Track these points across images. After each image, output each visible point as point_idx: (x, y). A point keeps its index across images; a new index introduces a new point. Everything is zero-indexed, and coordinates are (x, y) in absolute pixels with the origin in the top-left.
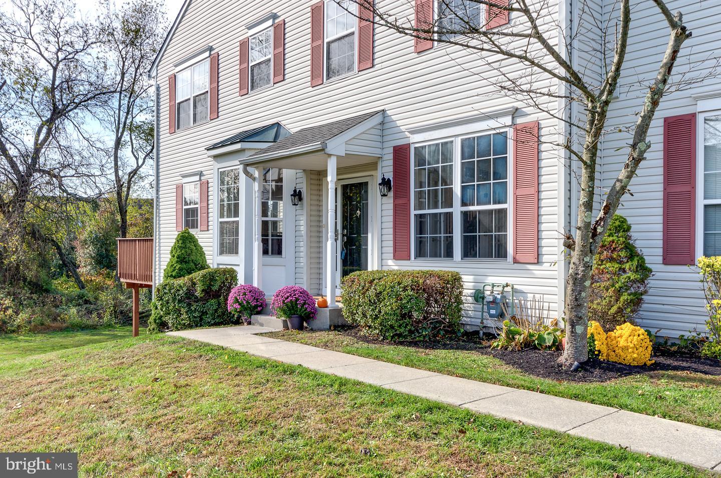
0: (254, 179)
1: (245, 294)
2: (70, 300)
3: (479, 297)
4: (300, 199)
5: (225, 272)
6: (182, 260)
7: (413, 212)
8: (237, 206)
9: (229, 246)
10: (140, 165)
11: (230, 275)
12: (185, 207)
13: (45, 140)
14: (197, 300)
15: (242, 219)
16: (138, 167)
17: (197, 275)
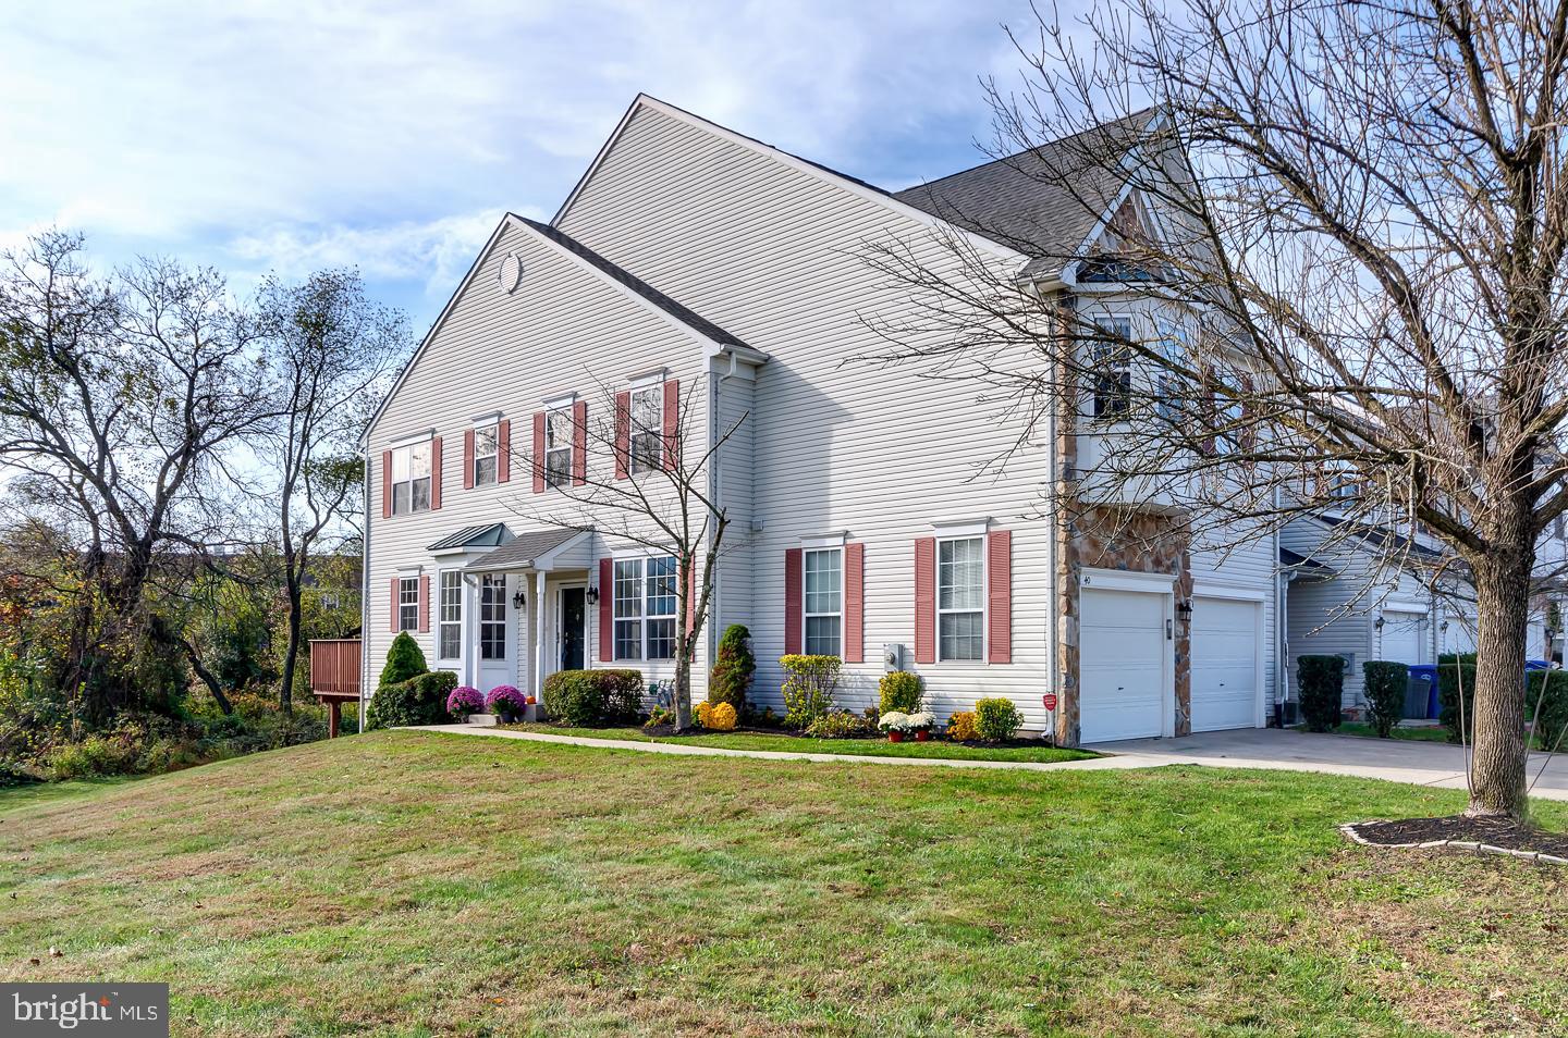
0: (475, 586)
1: (464, 695)
2: (215, 730)
3: (653, 689)
4: (523, 602)
5: (445, 675)
6: (399, 664)
7: (614, 619)
8: (459, 608)
9: (450, 649)
10: (321, 522)
11: (449, 679)
12: (401, 605)
13: (175, 486)
14: (417, 703)
15: (463, 622)
16: (318, 527)
17: (418, 679)
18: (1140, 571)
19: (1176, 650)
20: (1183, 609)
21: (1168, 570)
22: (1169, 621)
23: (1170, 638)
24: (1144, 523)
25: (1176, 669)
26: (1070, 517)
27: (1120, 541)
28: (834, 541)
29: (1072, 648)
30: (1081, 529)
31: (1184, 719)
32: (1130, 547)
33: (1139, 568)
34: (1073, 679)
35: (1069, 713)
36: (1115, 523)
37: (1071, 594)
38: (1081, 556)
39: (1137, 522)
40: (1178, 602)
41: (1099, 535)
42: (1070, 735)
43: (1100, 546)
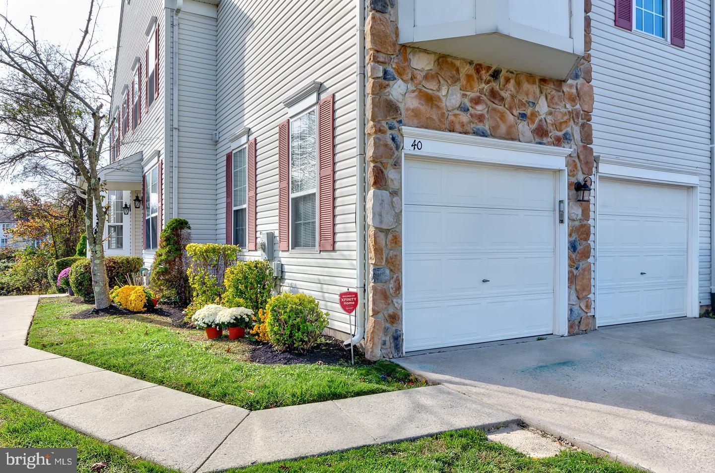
18: (513, 139)
19: (570, 235)
20: (580, 188)
21: (558, 142)
22: (561, 202)
23: (562, 221)
24: (518, 84)
25: (570, 258)
26: (381, 60)
27: (476, 101)
28: (244, 139)
29: (386, 232)
30: (405, 77)
31: (583, 314)
32: (494, 110)
33: (511, 136)
34: (388, 271)
35: (381, 315)
36: (469, 77)
37: (384, 161)
38: (403, 112)
39: (508, 80)
40: (574, 180)
41: (439, 90)
42: (384, 343)
43: (439, 104)
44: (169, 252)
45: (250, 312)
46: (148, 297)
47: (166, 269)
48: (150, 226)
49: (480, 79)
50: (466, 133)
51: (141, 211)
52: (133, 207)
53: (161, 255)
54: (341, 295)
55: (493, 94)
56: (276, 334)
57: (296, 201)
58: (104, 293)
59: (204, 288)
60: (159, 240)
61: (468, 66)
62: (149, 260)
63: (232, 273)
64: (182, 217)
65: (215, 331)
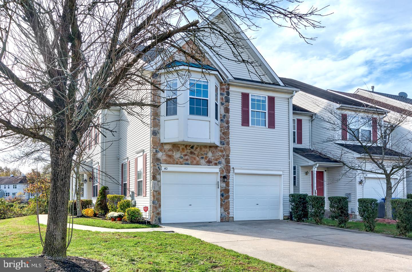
19: (221, 192)
20: (225, 177)
21: (216, 165)
22: (218, 182)
23: (217, 188)
25: (221, 199)
26: (155, 148)
27: (185, 155)
28: (126, 160)
29: (156, 191)
30: (162, 151)
31: (227, 216)
32: (192, 157)
33: (198, 164)
34: (157, 202)
35: (155, 213)
36: (183, 149)
37: (156, 173)
38: (162, 161)
39: (197, 148)
40: (223, 175)
41: (173, 153)
42: (156, 220)
43: (173, 157)
44: (101, 197)
45: (123, 213)
46: (95, 212)
47: (100, 203)
48: (95, 188)
49: (187, 149)
50: (182, 164)
51: (91, 182)
52: (88, 180)
53: (99, 199)
54: (144, 207)
55: (191, 153)
56: (128, 217)
57: (139, 182)
58: (80, 211)
59: (113, 209)
60: (98, 193)
61: (183, 146)
62: (94, 201)
63: (120, 203)
64: (106, 186)
65: (114, 219)
